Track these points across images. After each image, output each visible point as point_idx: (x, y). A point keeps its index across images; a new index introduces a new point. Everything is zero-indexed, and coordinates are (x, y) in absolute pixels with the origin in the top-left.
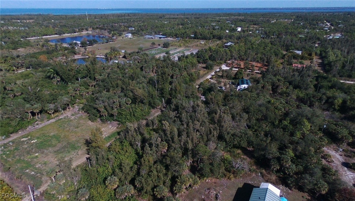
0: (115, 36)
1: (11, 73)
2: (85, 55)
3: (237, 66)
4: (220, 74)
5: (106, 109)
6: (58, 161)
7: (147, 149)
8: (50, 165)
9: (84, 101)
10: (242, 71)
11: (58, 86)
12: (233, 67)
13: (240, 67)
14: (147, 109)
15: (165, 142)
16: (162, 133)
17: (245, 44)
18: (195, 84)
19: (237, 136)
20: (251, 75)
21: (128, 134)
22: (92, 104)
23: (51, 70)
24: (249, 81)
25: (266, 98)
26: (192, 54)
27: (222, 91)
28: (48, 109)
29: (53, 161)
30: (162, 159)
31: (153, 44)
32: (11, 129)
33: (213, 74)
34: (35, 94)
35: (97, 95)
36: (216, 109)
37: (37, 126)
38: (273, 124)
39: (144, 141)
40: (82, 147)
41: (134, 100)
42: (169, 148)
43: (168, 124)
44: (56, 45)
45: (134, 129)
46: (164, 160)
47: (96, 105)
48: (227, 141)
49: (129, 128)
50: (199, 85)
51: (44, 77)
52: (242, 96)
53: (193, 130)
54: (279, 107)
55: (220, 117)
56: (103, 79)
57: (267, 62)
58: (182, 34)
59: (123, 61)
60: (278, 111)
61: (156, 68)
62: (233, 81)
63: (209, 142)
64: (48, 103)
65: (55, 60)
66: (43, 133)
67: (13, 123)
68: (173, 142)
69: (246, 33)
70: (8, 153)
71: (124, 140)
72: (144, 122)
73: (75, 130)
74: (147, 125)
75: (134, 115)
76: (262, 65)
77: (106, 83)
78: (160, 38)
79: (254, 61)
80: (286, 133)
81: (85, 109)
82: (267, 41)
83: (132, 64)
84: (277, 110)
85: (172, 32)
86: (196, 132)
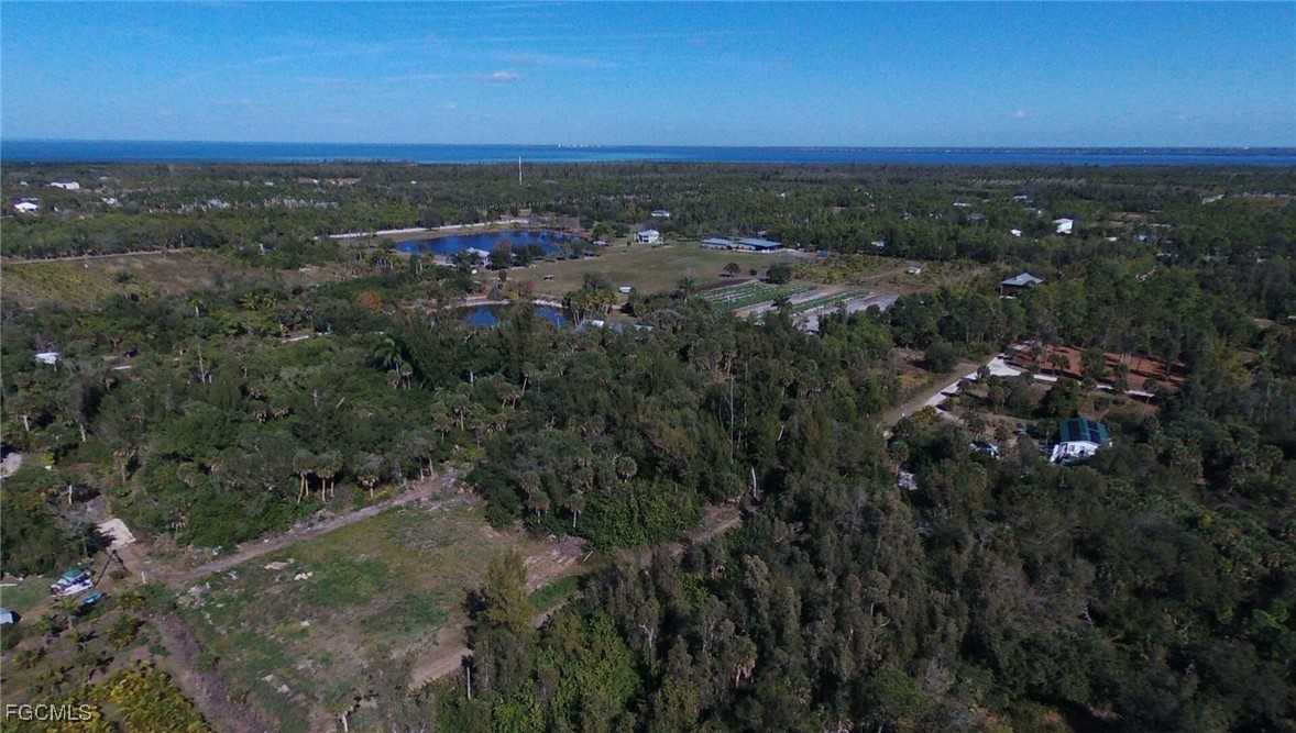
0: (604, 237)
1: (269, 343)
2: (498, 295)
3: (1051, 364)
4: (983, 394)
5: (547, 490)
6: (369, 658)
7: (679, 658)
8: (341, 668)
9: (477, 453)
10: (1071, 385)
11: (403, 394)
12: (1035, 370)
13: (1067, 370)
14: (689, 502)
15: (747, 640)
16: (740, 603)
17: (1089, 283)
18: (878, 426)
19: (1044, 651)
20: (1111, 405)
21: (614, 589)
22: (502, 466)
23: (387, 340)
24: (1101, 429)
25: (1176, 506)
26: (873, 310)
27: (983, 459)
28: (362, 468)
29: (353, 654)
30: (732, 705)
31: (733, 268)
32: (241, 527)
33: (953, 388)
34: (330, 418)
35: (523, 435)
36: (959, 531)
37: (321, 526)
38: (1209, 616)
39: (670, 623)
40: (452, 618)
41: (649, 466)
42: (761, 662)
43: (766, 570)
44: (413, 260)
45: (636, 573)
46: (740, 712)
47: (515, 472)
48: (1002, 665)
49: (622, 569)
50: (894, 430)
51: (363, 361)
52: (1070, 488)
53: (860, 605)
54: (1239, 546)
55: (976, 562)
56: (547, 382)
57: (1182, 357)
58: (838, 239)
59: (623, 322)
60: (1234, 564)
61: (734, 355)
62: (1035, 423)
63: (923, 661)
64: (364, 449)
65: (404, 307)
66: (335, 552)
67: (252, 508)
68: (780, 642)
69: (1094, 242)
70: (220, 606)
71: (599, 613)
72: (677, 552)
73: (437, 551)
74: (687, 563)
75: (642, 520)
76: (1162, 368)
77: (558, 395)
78: (759, 248)
79: (1125, 350)
80: (1274, 664)
81: (480, 482)
82: (1184, 273)
83: (652, 337)
84: (1229, 562)
85: (803, 230)
86: (874, 615)
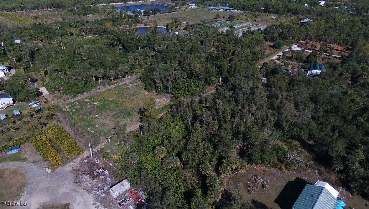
0: (179, 6)
1: (80, 38)
2: (147, 24)
3: (311, 47)
4: (289, 55)
5: (162, 81)
6: (114, 124)
7: (197, 125)
8: (107, 127)
9: (142, 71)
10: (316, 53)
11: (120, 54)
12: (306, 48)
13: (315, 49)
14: (202, 85)
15: (216, 122)
16: (214, 112)
17: (327, 22)
18: (257, 64)
19: (297, 126)
20: (327, 59)
21: (180, 108)
22: (149, 74)
23: (115, 37)
24: (323, 66)
25: (341, 88)
26: (259, 30)
27: (287, 74)
28: (110, 74)
29: (110, 123)
30: (211, 138)
31: (218, 16)
32: (78, 90)
33: (281, 54)
34: (99, 60)
35: (155, 66)
36: (278, 94)
37: (99, 90)
38: (344, 118)
39: (195, 117)
40: (136, 115)
41: (191, 75)
42: (219, 127)
43: (222, 103)
44: (121, 12)
45: (186, 104)
46: (213, 139)
47: (153, 76)
48: (285, 129)
49: (182, 102)
50: (262, 66)
51: (108, 44)
52: (311, 83)
53: (248, 113)
54: (357, 100)
55: (281, 102)
56: (161, 50)
57: (351, 45)
58: (250, 7)
59: (184, 33)
60: (355, 104)
61: (217, 43)
62: (304, 64)
63: (263, 128)
64: (110, 69)
65: (119, 28)
66: (104, 97)
67: (80, 85)
68: (225, 122)
69: (330, 8)
70: (74, 111)
71: (176, 114)
72: (197, 99)
73: (132, 97)
74: (200, 102)
75: (188, 90)
76: (344, 49)
77: (165, 54)
78: (226, 10)
79: (334, 43)
80: (360, 131)
81: (143, 79)
82: (357, 19)
83: (192, 37)
84: (353, 104)
85: (240, 4)
86: (251, 116)
